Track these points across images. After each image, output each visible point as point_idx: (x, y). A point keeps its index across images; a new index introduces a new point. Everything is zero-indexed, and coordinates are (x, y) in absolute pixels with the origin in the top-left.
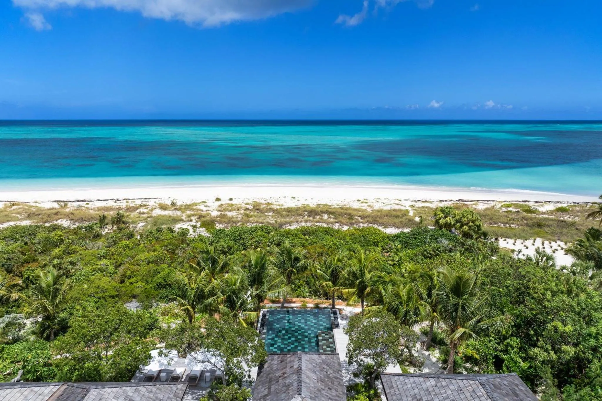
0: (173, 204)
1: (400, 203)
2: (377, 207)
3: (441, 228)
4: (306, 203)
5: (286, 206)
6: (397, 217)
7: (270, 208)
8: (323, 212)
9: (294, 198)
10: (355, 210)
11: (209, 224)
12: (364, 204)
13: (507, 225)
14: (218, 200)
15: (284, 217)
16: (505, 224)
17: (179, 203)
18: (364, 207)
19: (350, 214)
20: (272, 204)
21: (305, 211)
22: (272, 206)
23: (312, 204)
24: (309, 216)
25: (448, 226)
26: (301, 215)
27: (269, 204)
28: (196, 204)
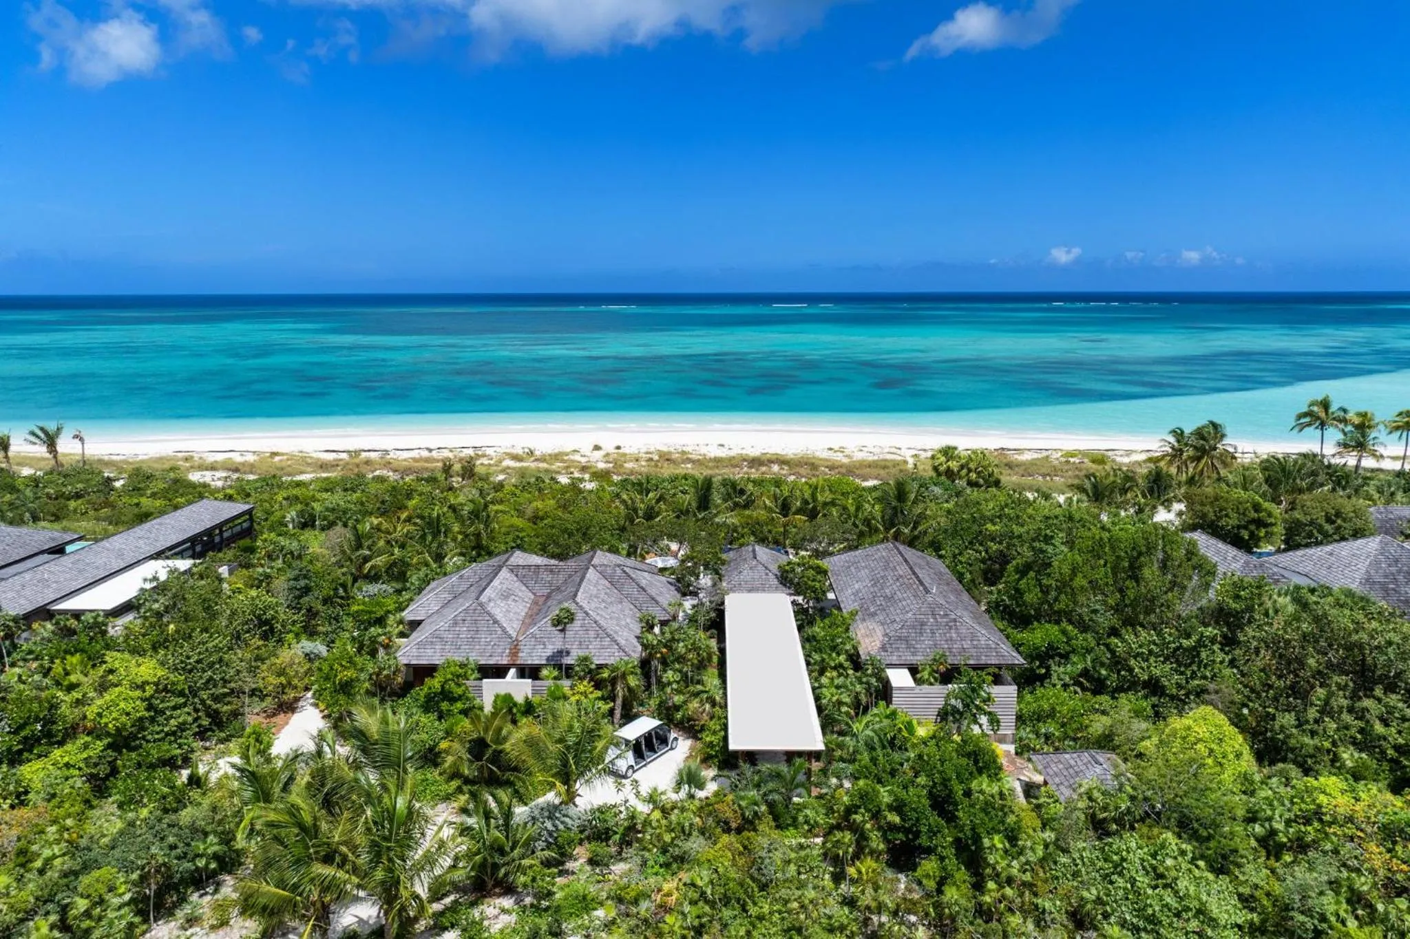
0: (531, 453)
1: (899, 452)
2: (859, 456)
3: (939, 474)
4: (744, 452)
5: (712, 455)
6: (885, 467)
7: (687, 458)
8: (772, 462)
9: (722, 445)
10: (821, 459)
11: (602, 476)
12: (839, 454)
13: (1048, 478)
14: (597, 448)
15: (711, 468)
16: (1044, 476)
17: (537, 453)
18: (839, 457)
19: (813, 464)
20: (689, 453)
21: (745, 460)
22: (690, 456)
23: (754, 452)
24: (751, 467)
25: (949, 474)
26: (736, 466)
27: (683, 453)
28: (567, 454)
